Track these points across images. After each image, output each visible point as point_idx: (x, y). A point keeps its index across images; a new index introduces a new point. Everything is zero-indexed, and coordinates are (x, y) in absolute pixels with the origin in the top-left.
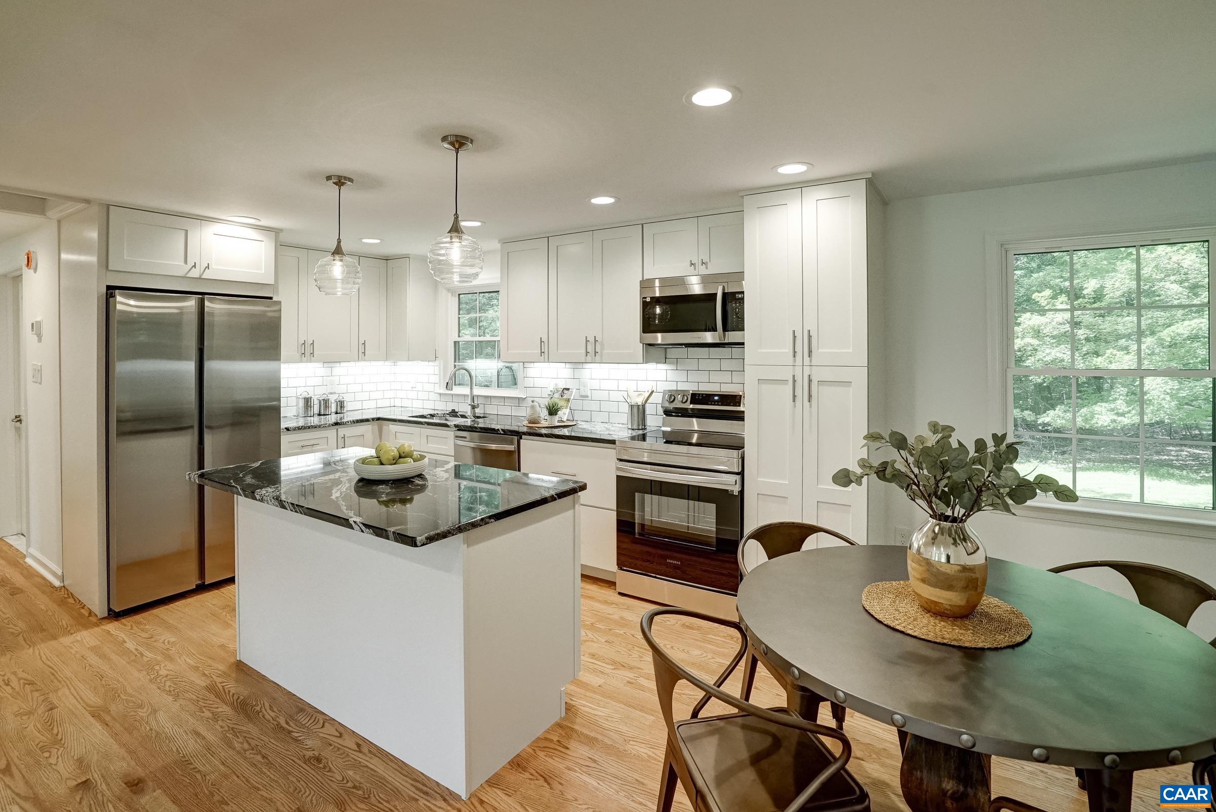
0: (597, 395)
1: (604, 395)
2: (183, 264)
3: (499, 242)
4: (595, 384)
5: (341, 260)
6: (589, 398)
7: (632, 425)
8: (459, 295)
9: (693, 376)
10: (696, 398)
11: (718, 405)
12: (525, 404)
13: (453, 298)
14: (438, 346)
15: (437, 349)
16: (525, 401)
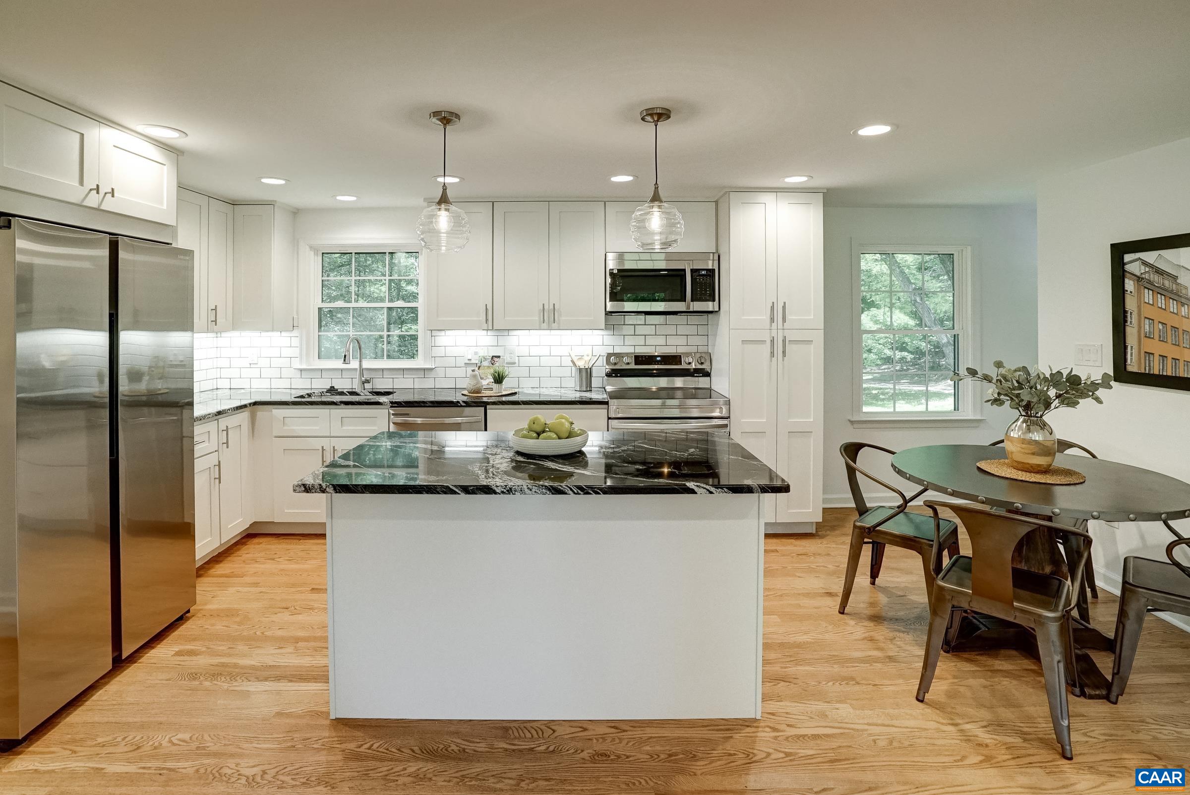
0: (524, 361)
1: (534, 361)
2: (77, 184)
3: (425, 200)
4: (524, 351)
5: (446, 210)
6: (517, 365)
7: (581, 386)
8: (323, 253)
9: (630, 341)
10: (639, 359)
11: (661, 364)
12: (433, 374)
13: (316, 257)
14: (297, 314)
15: (295, 316)
16: (433, 372)
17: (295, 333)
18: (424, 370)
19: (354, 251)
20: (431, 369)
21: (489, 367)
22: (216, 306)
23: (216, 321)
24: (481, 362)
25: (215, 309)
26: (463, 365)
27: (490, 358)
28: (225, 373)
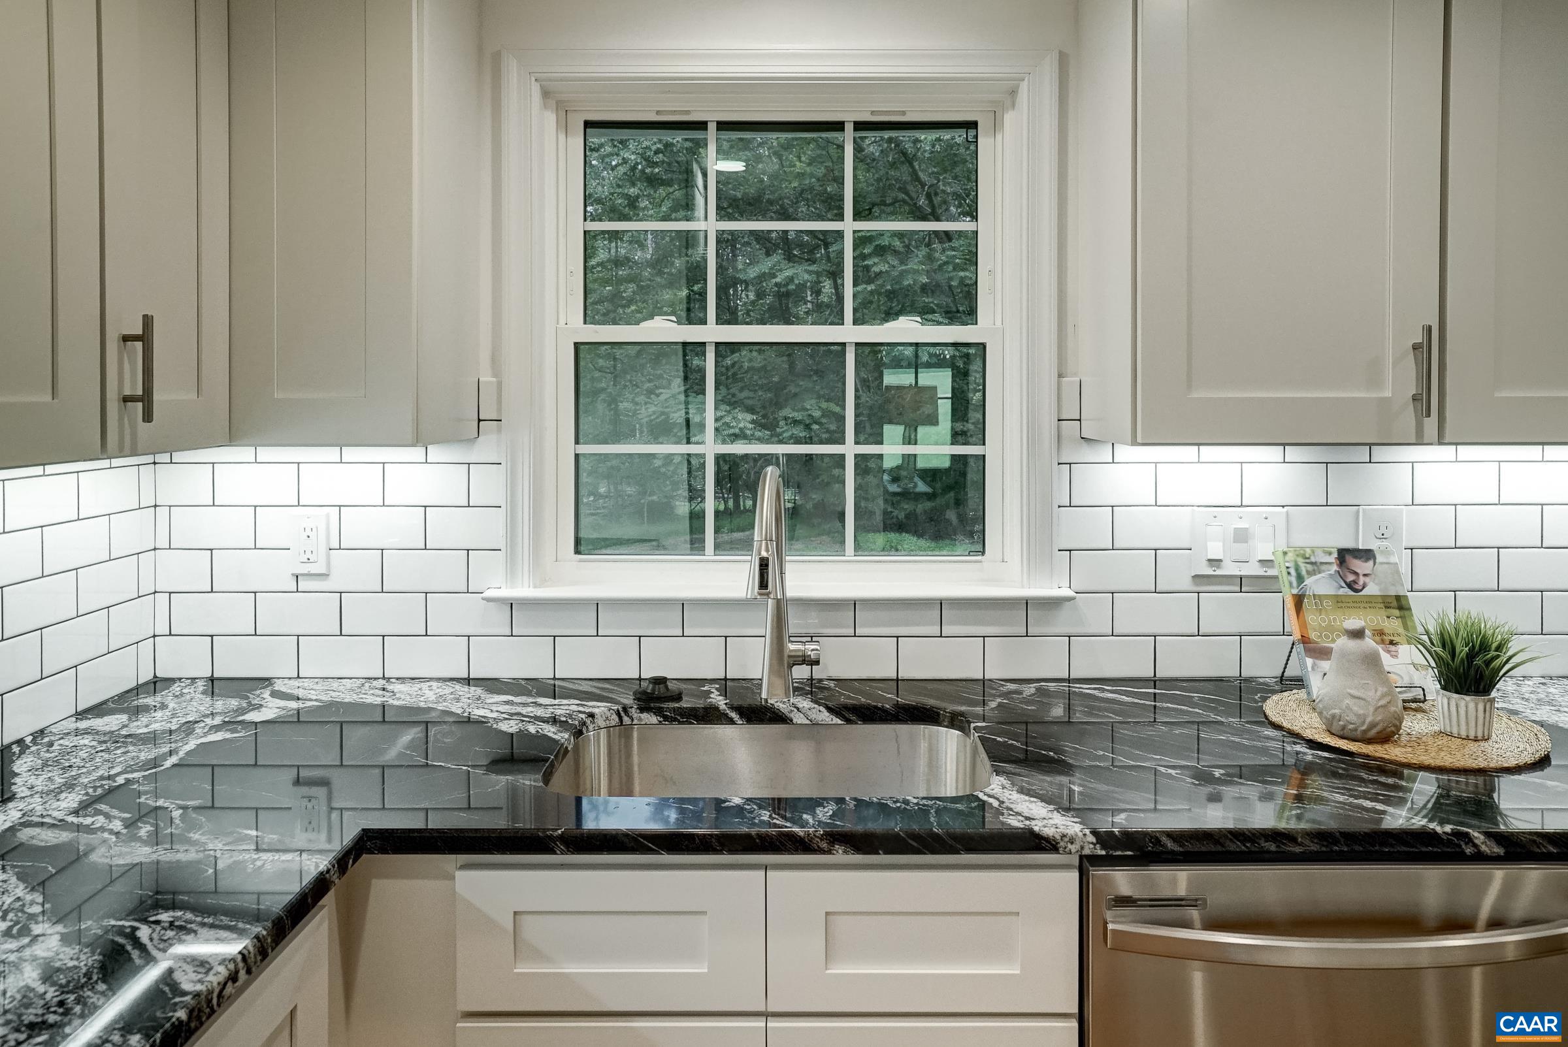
8: (588, 124)
12: (1063, 622)
13: (562, 137)
14: (496, 371)
15: (487, 378)
16: (1065, 612)
17: (487, 448)
18: (1026, 603)
19: (713, 117)
20: (1052, 604)
21: (1338, 600)
22: (148, 321)
23: (146, 398)
24: (1300, 579)
25: (145, 337)
26: (1187, 584)
27: (1333, 558)
28: (188, 613)
